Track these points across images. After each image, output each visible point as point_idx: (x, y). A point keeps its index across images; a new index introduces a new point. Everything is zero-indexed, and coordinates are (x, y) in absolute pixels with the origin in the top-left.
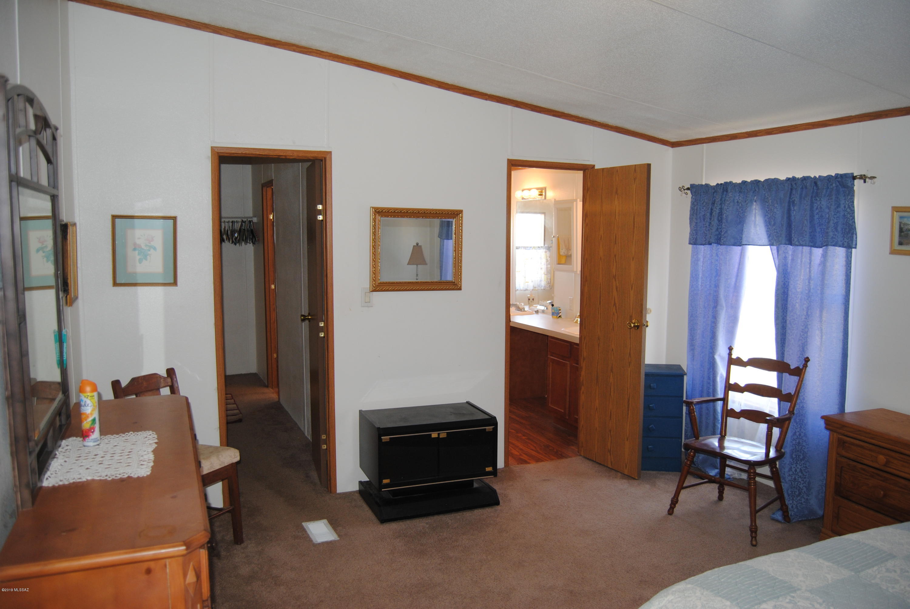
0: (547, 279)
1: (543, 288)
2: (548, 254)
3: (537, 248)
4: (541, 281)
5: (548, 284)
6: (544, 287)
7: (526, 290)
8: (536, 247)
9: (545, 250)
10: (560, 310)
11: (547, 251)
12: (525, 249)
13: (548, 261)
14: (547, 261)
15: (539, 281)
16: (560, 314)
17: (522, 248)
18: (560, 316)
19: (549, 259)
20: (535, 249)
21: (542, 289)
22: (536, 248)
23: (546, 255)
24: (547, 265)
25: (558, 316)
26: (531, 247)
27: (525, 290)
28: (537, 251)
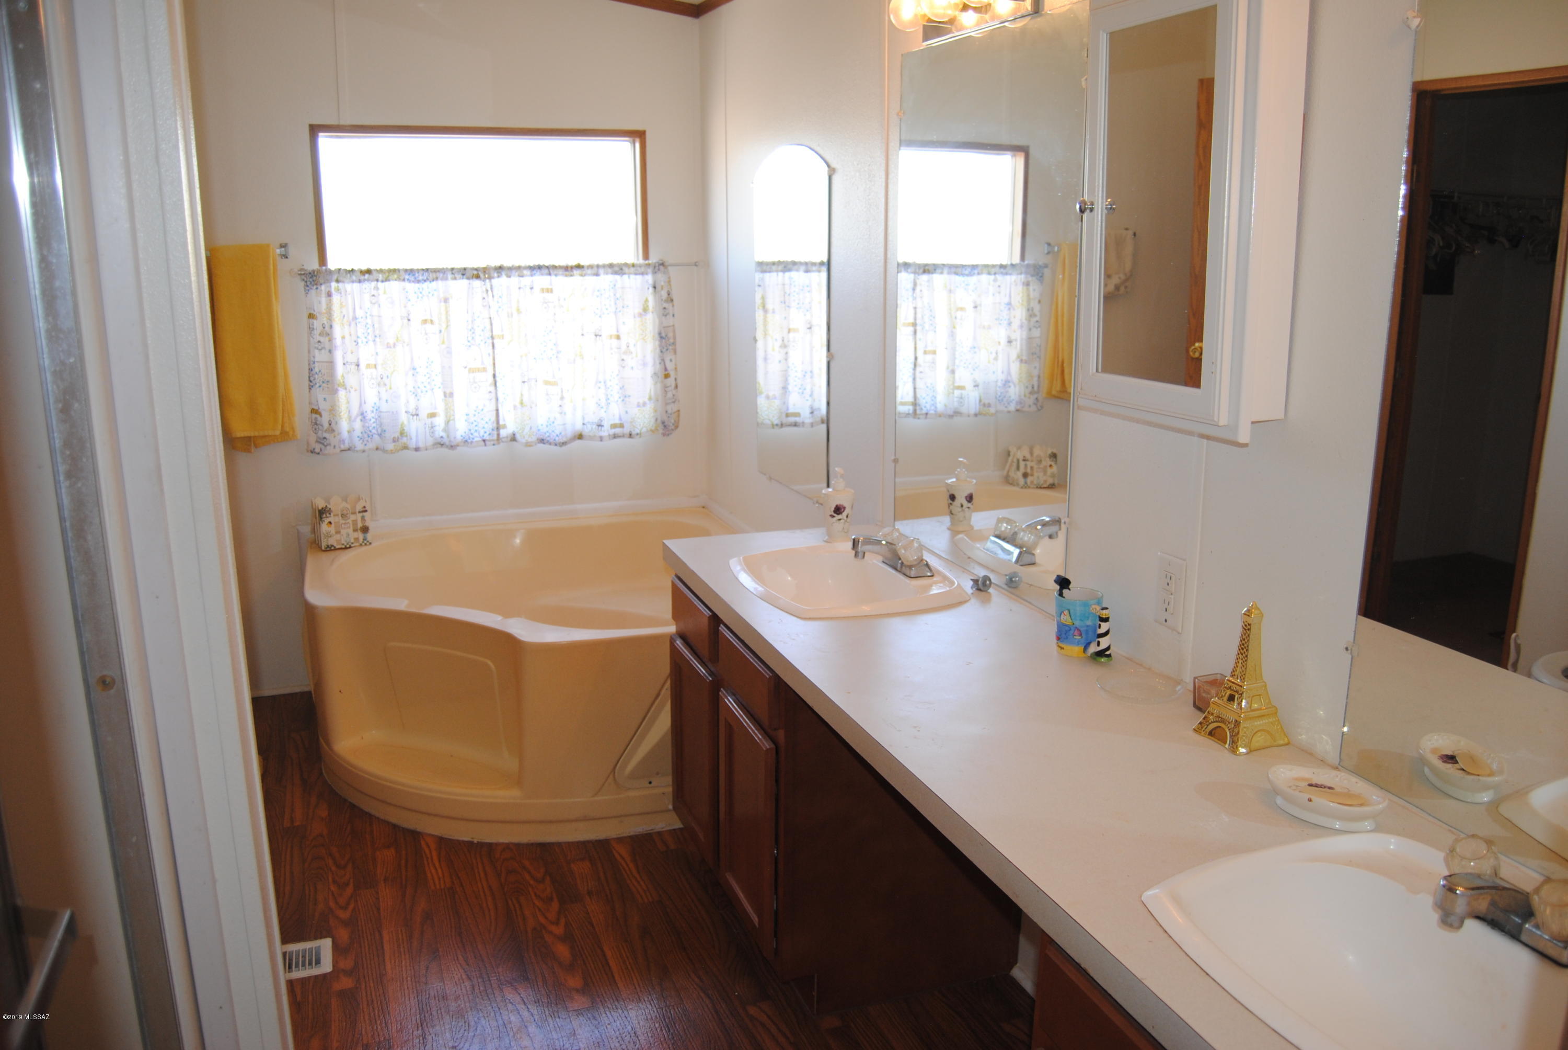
0: (1030, 376)
1: (1012, 407)
2: (1036, 289)
3: (997, 269)
4: (1007, 383)
5: (1031, 393)
6: (1020, 402)
7: (957, 413)
8: (994, 266)
9: (1023, 276)
10: (1106, 620)
11: (1030, 279)
12: (956, 274)
13: (1035, 315)
14: (1031, 314)
15: (999, 384)
16: (1104, 643)
17: (946, 271)
18: (1101, 654)
19: (1037, 308)
20: (989, 274)
21: (1009, 412)
22: (993, 271)
23: (1028, 295)
24: (1030, 330)
25: (1093, 648)
26: (974, 267)
27: (951, 417)
28: (995, 280)
